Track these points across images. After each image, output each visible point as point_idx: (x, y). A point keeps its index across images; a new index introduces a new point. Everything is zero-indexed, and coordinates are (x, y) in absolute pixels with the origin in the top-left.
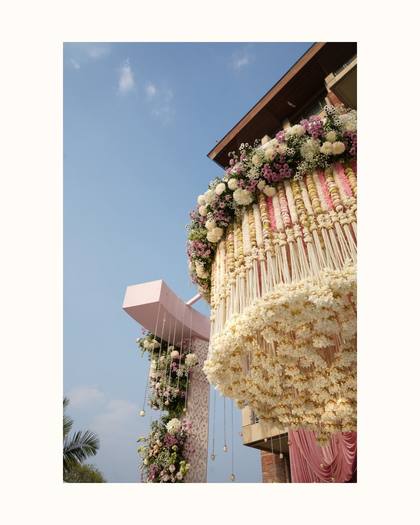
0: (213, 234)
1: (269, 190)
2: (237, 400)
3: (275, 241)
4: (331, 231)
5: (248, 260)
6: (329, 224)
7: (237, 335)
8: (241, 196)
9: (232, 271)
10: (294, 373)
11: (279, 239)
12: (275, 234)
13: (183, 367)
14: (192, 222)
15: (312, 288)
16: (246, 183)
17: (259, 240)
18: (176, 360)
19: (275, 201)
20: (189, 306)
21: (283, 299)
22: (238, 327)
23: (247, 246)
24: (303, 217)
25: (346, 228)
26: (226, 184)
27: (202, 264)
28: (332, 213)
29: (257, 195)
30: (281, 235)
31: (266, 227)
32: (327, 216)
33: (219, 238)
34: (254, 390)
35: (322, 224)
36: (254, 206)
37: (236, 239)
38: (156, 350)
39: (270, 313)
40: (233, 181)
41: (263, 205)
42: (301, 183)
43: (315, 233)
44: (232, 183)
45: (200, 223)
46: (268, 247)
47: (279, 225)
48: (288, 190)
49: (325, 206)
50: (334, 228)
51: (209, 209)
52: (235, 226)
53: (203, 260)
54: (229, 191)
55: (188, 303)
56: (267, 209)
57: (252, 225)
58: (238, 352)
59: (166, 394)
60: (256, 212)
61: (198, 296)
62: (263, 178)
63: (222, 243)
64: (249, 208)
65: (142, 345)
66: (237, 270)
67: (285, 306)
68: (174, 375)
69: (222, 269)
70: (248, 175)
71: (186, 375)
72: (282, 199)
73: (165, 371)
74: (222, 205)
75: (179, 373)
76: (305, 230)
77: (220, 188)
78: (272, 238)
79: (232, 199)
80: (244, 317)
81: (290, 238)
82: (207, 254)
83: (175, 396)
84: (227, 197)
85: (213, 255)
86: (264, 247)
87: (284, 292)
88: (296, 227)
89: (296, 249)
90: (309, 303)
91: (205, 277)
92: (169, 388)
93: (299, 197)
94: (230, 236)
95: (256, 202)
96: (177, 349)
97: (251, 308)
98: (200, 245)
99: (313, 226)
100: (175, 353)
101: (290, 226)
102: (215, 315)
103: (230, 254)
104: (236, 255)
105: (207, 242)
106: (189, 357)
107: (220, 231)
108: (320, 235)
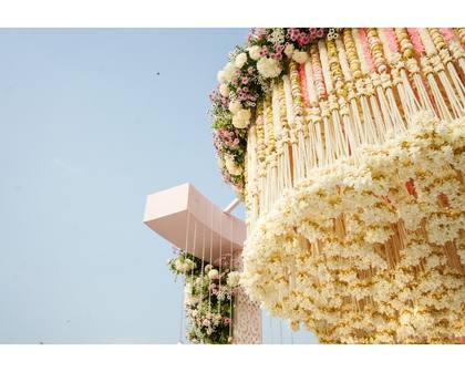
0: (240, 118)
1: (300, 56)
2: (289, 321)
3: (308, 118)
4: (373, 99)
5: (278, 144)
6: (370, 90)
7: (269, 235)
8: (268, 68)
9: (263, 160)
10: (350, 278)
11: (313, 114)
12: (308, 110)
13: (224, 288)
14: (213, 106)
15: (348, 169)
16: (271, 50)
17: (291, 118)
18: (216, 281)
19: (308, 68)
20: (227, 214)
21: (315, 187)
22: (268, 226)
23: (277, 129)
24: (338, 85)
25: (389, 91)
26: (247, 53)
27: (232, 156)
28: (374, 76)
29: (286, 64)
30: (315, 110)
31: (297, 102)
32: (368, 81)
33: (247, 122)
34: (306, 304)
35: (361, 91)
36: (284, 77)
37: (266, 120)
38: (189, 273)
39: (303, 204)
40: (257, 47)
41: (293, 74)
42: (338, 42)
43: (353, 102)
44: (254, 51)
45: (222, 106)
46: (299, 126)
47: (312, 97)
48: (323, 52)
49: (365, 69)
50: (376, 95)
51: (231, 87)
52: (265, 104)
53: (232, 152)
54: (252, 62)
55: (226, 210)
56: (300, 80)
57: (283, 99)
58: (275, 257)
59: (206, 322)
60: (286, 84)
61: (236, 200)
62: (291, 42)
63: (252, 130)
64: (278, 80)
65: (173, 267)
66: (267, 159)
67: (321, 194)
68: (214, 299)
69: (254, 159)
70: (272, 40)
71: (229, 298)
72: (315, 64)
73: (202, 296)
74: (245, 80)
75: (220, 296)
76: (342, 100)
77: (241, 60)
78: (305, 114)
79: (256, 72)
80: (274, 213)
81: (325, 112)
82: (237, 144)
83: (217, 323)
84: (250, 70)
85: (243, 143)
86: (295, 125)
87: (318, 178)
88: (332, 98)
89: (332, 125)
90: (348, 188)
91: (238, 173)
92: (209, 315)
93: (334, 59)
94: (259, 118)
95: (285, 72)
96: (216, 267)
97: (281, 201)
98: (226, 134)
99: (352, 94)
100: (213, 273)
101: (325, 97)
102: (249, 218)
103: (260, 141)
104: (266, 141)
105: (233, 129)
106: (231, 275)
107: (247, 113)
108: (359, 105)
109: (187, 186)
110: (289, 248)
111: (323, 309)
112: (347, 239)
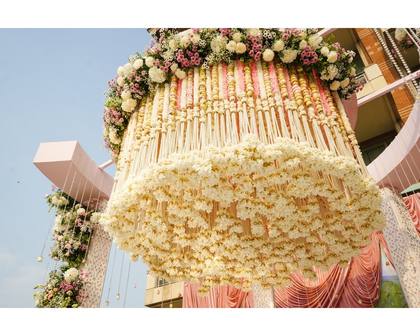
0: (128, 104)
1: (180, 74)
2: (131, 254)
3: (177, 118)
4: (222, 116)
5: (152, 130)
6: (221, 110)
7: (133, 193)
8: (156, 74)
9: (138, 138)
10: (181, 232)
11: (181, 116)
12: (178, 112)
13: (88, 223)
14: (109, 90)
15: (197, 159)
16: (161, 63)
17: (165, 115)
18: (82, 217)
19: (184, 83)
20: (101, 170)
21: (173, 166)
22: (134, 186)
23: (154, 119)
24: (203, 101)
25: (233, 114)
26: (144, 60)
27: (116, 130)
28: (226, 101)
29: (169, 75)
30: (183, 114)
31: (172, 104)
32: (221, 103)
33: (133, 109)
34: (146, 243)
35: (216, 109)
36: (166, 85)
37: (146, 111)
38: (62, 207)
39: (162, 176)
40: (151, 58)
41: (173, 84)
42: (208, 72)
43: (209, 115)
44: (149, 61)
45: (116, 92)
46: (170, 122)
47: (183, 105)
48: (196, 75)
49: (222, 95)
50: (225, 115)
51: (127, 81)
52: (148, 99)
53: (116, 127)
54: (146, 68)
55: (101, 166)
56: (177, 90)
57: (162, 100)
58: (133, 208)
59: (68, 246)
60: (167, 90)
61: (110, 161)
62: (176, 62)
63: (135, 114)
64: (162, 86)
65: (50, 201)
66: (143, 138)
67: (175, 171)
68: (78, 230)
69: (132, 136)
70: (164, 56)
71: (90, 231)
72: (190, 83)
73: (68, 226)
74: (138, 79)
75: (83, 228)
76: (202, 112)
77: (138, 64)
78: (175, 114)
79: (147, 76)
80: (140, 178)
81: (189, 117)
82: (121, 122)
83: (76, 248)
84: (143, 73)
85: (126, 123)
86: (167, 121)
87: (176, 160)
88: (196, 108)
89: (192, 126)
90: (194, 172)
91: (116, 142)
92: (71, 241)
93: (203, 83)
94: (142, 108)
95: (168, 81)
96: (84, 207)
97: (146, 171)
98: (115, 113)
99: (209, 110)
100: (81, 211)
101: (192, 107)
102: (119, 176)
103: (139, 124)
104: (144, 126)
105: (121, 111)
106: (95, 215)
107: (134, 102)
108: (213, 118)
109: (75, 142)
110: (143, 203)
111: (156, 248)
112: (184, 205)
